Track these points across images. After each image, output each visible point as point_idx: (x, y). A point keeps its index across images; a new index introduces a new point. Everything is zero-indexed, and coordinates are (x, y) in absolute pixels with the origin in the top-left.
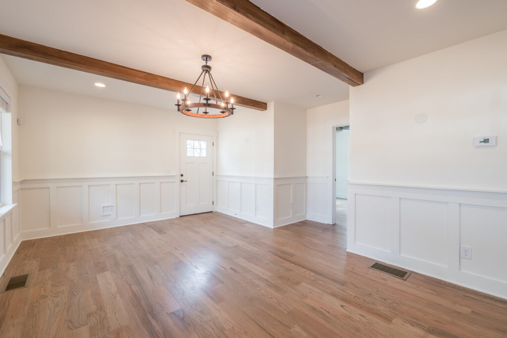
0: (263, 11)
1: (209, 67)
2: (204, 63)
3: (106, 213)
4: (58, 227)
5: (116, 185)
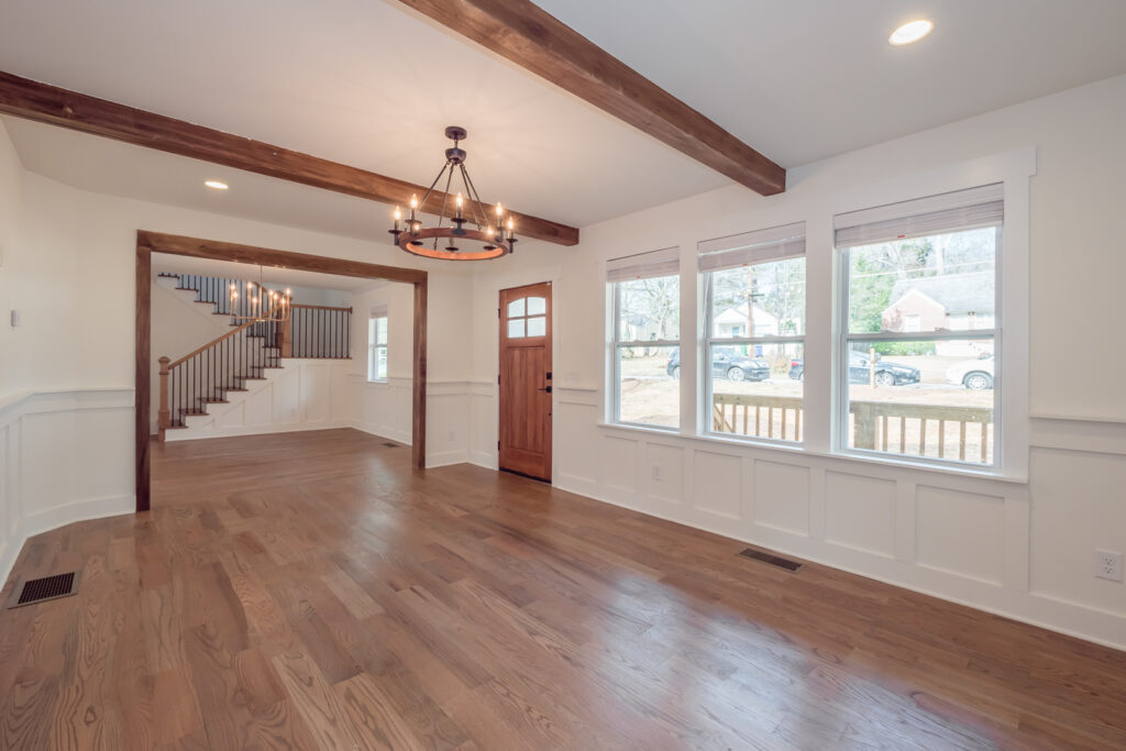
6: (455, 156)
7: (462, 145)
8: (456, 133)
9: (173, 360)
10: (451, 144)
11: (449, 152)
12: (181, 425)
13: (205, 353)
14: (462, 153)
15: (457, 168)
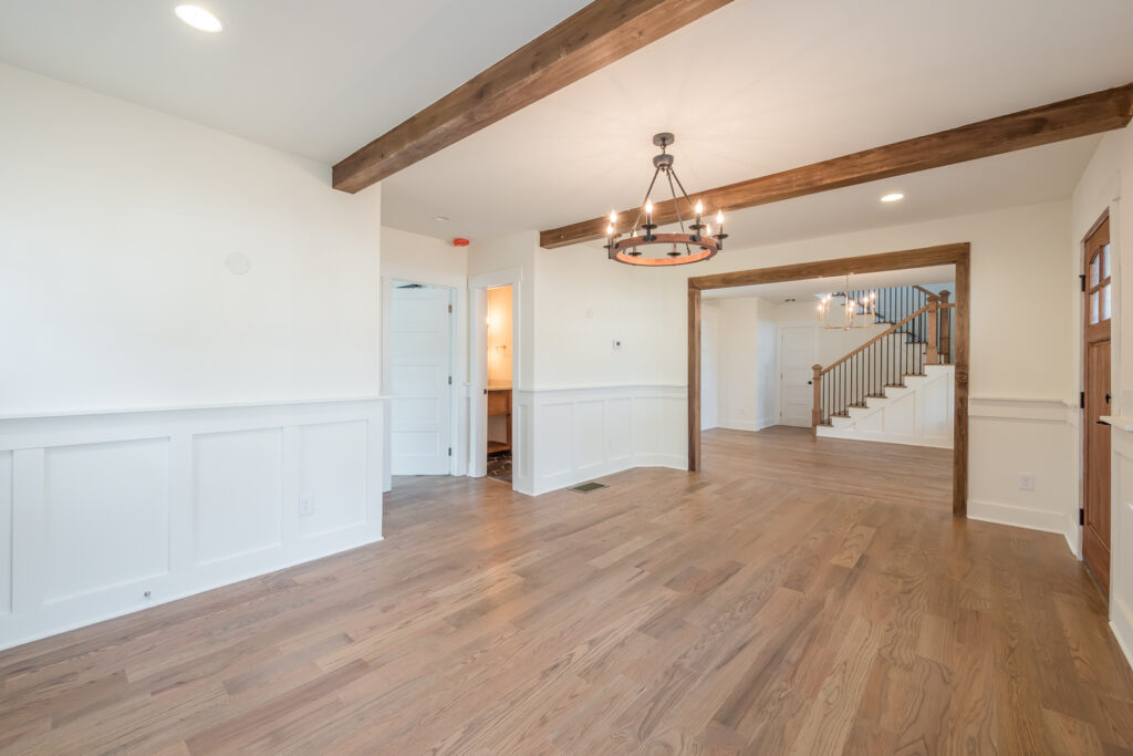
6: (663, 163)
7: (669, 150)
8: (664, 139)
9: (824, 368)
10: (658, 151)
11: (656, 160)
12: (829, 424)
13: (860, 354)
14: (671, 158)
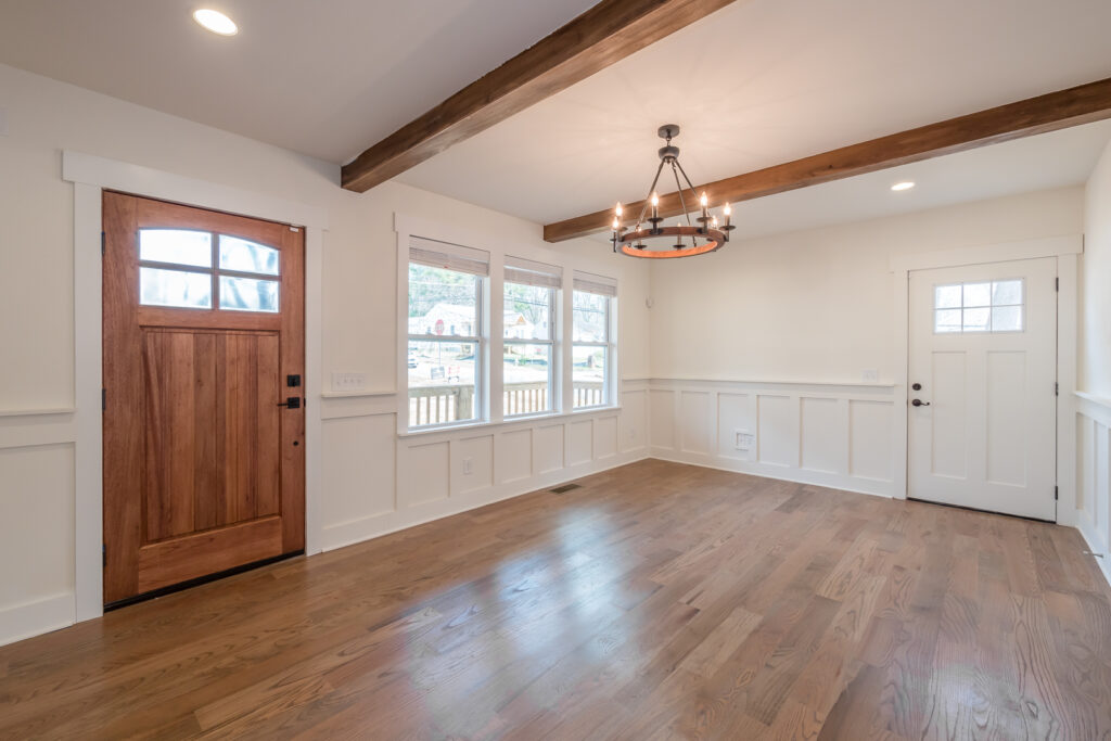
0: (535, 46)
1: (675, 150)
2: (663, 143)
3: (741, 446)
4: (683, 450)
5: (758, 396)
6: (669, 154)
8: (669, 131)
15: (668, 167)
